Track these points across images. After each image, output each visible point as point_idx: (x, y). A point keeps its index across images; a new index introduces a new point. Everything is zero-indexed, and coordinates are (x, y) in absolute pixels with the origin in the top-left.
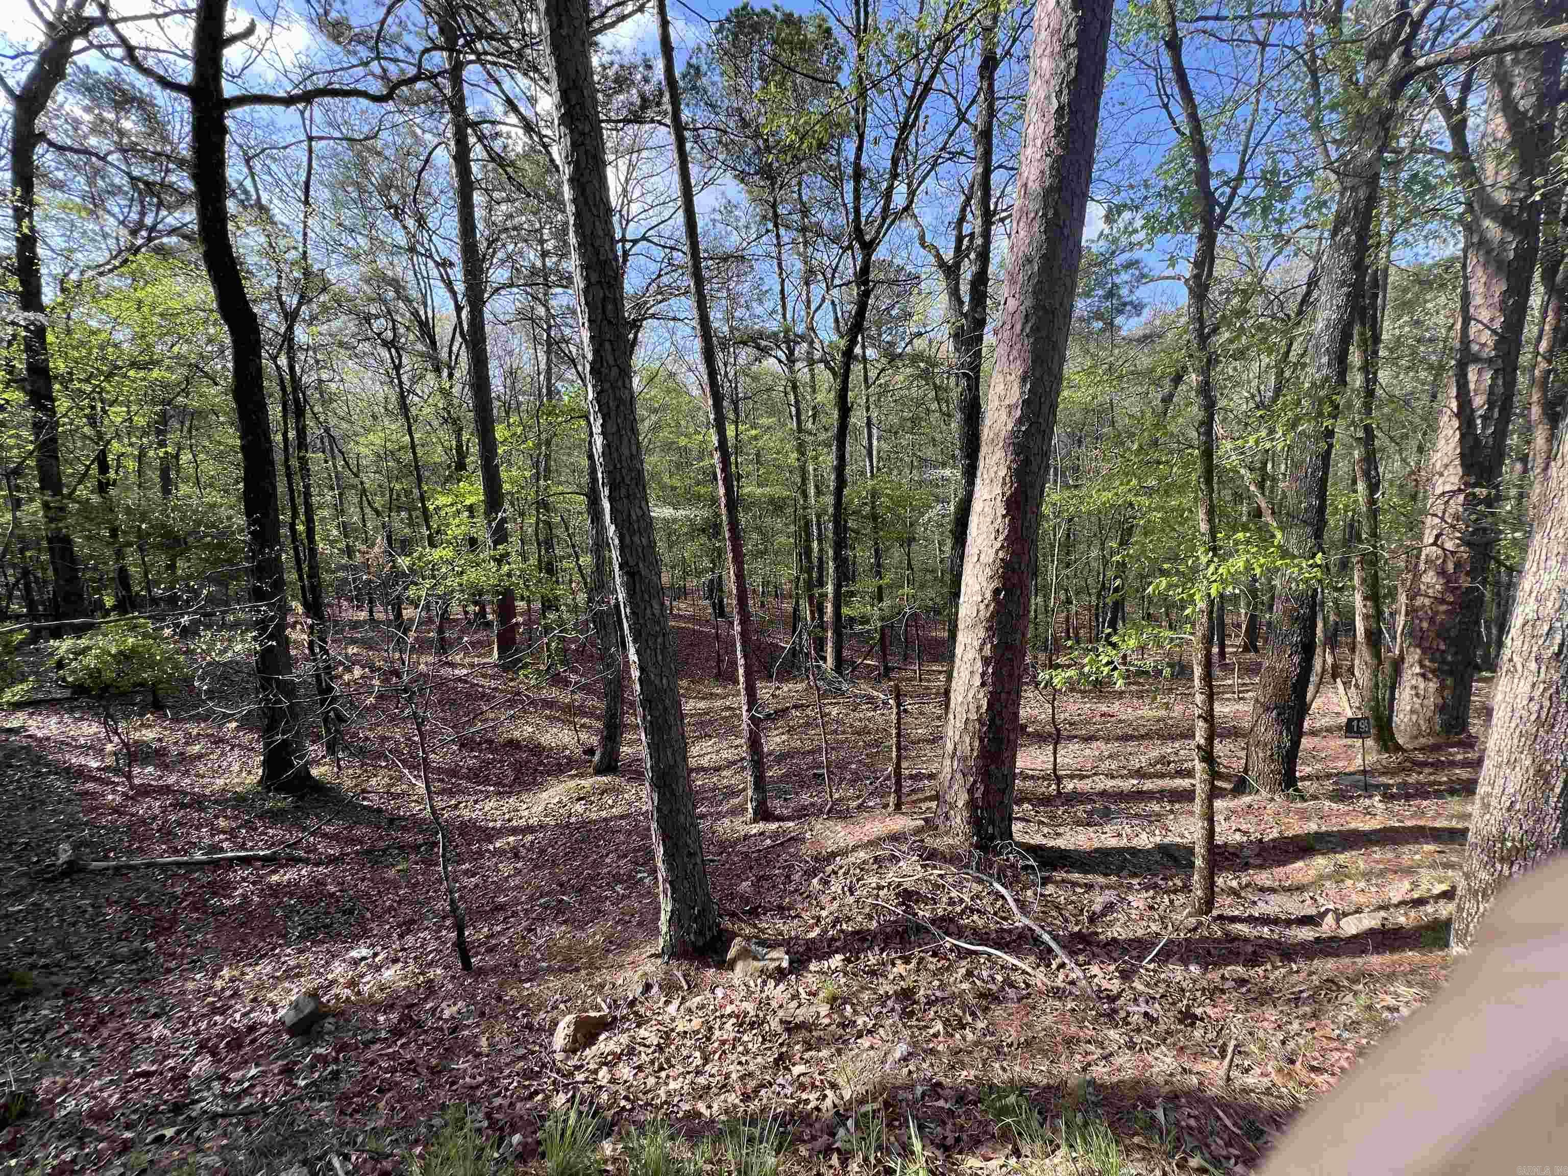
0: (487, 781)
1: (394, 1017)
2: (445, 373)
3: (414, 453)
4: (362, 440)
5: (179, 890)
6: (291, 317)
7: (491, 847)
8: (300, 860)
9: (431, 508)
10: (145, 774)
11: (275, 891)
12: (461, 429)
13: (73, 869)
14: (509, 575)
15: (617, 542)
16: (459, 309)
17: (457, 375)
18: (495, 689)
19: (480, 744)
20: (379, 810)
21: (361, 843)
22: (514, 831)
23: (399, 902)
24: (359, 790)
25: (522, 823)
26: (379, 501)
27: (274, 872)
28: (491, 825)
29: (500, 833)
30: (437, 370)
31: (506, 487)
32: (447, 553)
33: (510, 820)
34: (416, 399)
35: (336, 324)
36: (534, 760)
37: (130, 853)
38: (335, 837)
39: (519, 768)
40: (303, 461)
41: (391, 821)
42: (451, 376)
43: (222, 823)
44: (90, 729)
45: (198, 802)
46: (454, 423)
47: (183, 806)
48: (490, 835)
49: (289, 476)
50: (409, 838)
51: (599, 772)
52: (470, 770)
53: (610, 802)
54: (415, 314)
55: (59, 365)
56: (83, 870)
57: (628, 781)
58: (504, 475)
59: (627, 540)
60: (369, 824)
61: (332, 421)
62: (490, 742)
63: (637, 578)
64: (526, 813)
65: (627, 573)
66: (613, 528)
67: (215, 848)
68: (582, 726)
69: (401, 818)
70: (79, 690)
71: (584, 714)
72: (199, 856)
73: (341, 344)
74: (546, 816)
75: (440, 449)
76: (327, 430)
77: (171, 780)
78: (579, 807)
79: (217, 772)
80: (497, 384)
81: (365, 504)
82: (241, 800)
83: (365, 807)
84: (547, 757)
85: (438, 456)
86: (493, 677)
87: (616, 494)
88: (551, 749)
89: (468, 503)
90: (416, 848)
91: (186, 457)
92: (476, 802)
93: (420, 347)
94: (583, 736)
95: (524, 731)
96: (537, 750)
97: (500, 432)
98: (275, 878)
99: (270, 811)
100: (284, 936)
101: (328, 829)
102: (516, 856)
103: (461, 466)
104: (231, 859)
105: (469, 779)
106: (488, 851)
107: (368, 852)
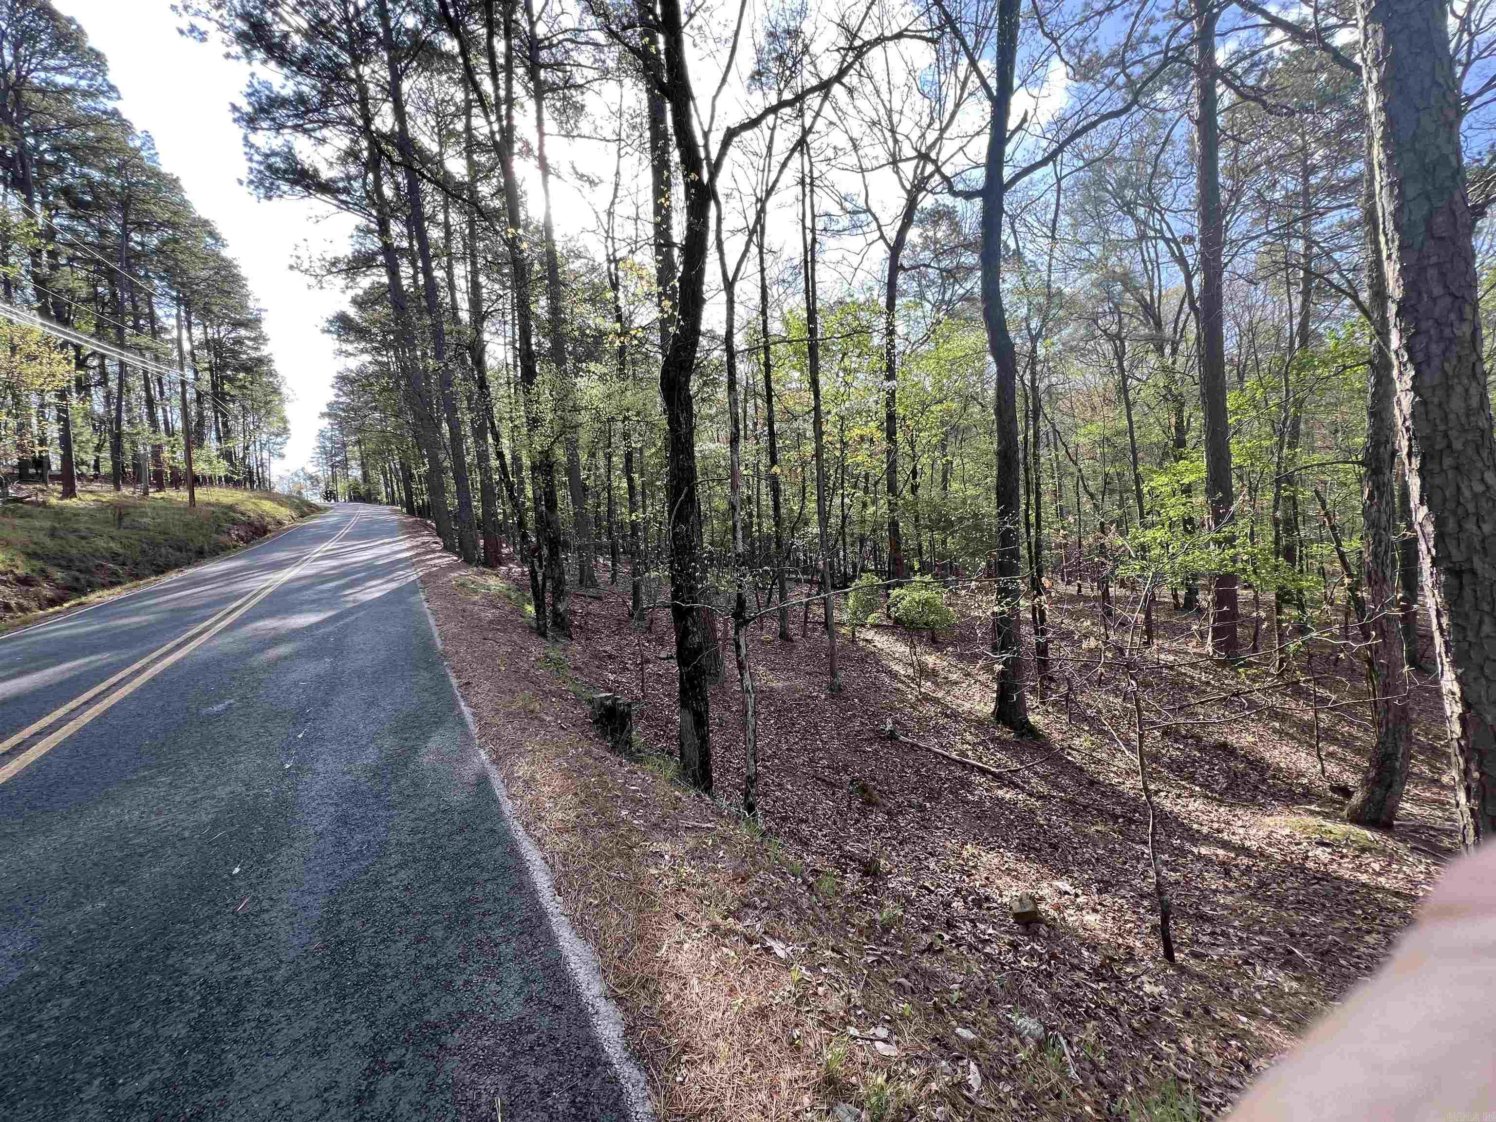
0: (1192, 779)
1: (1098, 960)
2: (1168, 350)
3: (1132, 437)
4: (1082, 431)
5: (943, 775)
6: (1034, 339)
7: (1195, 850)
8: (1017, 786)
9: (1145, 490)
10: (927, 686)
11: (1000, 802)
12: (1183, 405)
13: (892, 736)
14: (1234, 560)
15: (1430, 529)
16: (1189, 278)
17: (1182, 347)
18: (1208, 683)
19: (1185, 737)
20: (1081, 770)
21: (1065, 791)
22: (1225, 845)
23: (1097, 860)
24: (1065, 744)
25: (1236, 839)
26: (1093, 485)
27: (1000, 788)
28: (1195, 826)
29: (1207, 839)
30: (1160, 349)
31: (1236, 460)
32: (1160, 534)
33: (1219, 831)
34: (1135, 382)
35: (1066, 332)
36: (1254, 776)
37: (919, 737)
38: (1044, 778)
39: (1234, 780)
40: (1036, 457)
41: (1092, 783)
42: (1174, 351)
43: (969, 737)
44: (901, 649)
45: (954, 716)
46: (1175, 399)
47: (947, 716)
48: (1195, 838)
49: (1027, 471)
50: (1107, 803)
51: (1357, 818)
52: (1173, 761)
53: (1376, 867)
54: (1141, 300)
55: (900, 411)
56: (896, 739)
57: (1413, 849)
58: (1234, 448)
59: (1451, 525)
60: (1072, 778)
61: (1058, 417)
62: (1199, 739)
63: (1466, 578)
64: (1241, 831)
65: (1449, 571)
66: (1424, 510)
67: (963, 754)
68: (1331, 755)
69: (1098, 783)
70: (898, 621)
71: (1334, 741)
72: (954, 755)
73: (1072, 349)
74: (1270, 845)
75: (1157, 430)
76: (1053, 426)
77: (940, 695)
78: (1323, 854)
79: (968, 698)
80: (1230, 347)
81: (1081, 489)
82: (980, 723)
83: (1069, 762)
84: (1274, 777)
85: (1156, 435)
86: (1206, 670)
87: (1434, 466)
88: (1280, 770)
89: (1186, 481)
90: (1115, 817)
91: (957, 461)
92: (1179, 796)
93: (1144, 331)
94: (1332, 768)
95: (1243, 740)
96: (1258, 765)
97: (1231, 400)
98: (1000, 793)
99: (998, 738)
100: (1006, 841)
101: (1039, 769)
102: (1227, 873)
103: (1180, 443)
104: (973, 766)
105: (1169, 767)
106: (1192, 853)
107: (1071, 802)
